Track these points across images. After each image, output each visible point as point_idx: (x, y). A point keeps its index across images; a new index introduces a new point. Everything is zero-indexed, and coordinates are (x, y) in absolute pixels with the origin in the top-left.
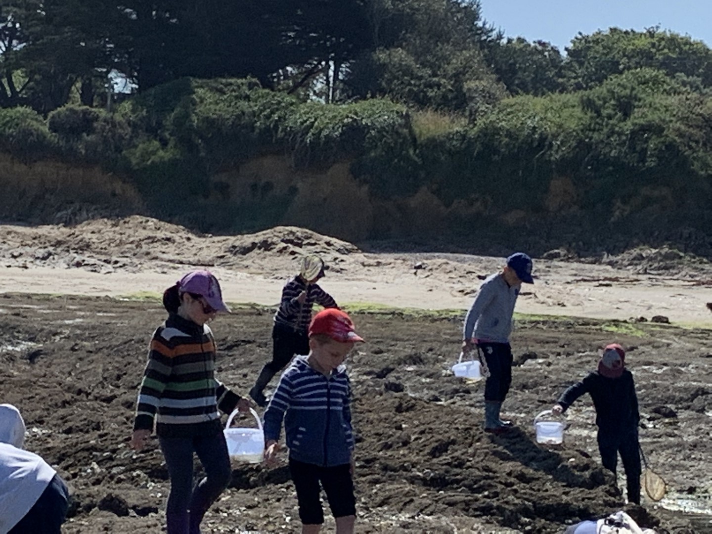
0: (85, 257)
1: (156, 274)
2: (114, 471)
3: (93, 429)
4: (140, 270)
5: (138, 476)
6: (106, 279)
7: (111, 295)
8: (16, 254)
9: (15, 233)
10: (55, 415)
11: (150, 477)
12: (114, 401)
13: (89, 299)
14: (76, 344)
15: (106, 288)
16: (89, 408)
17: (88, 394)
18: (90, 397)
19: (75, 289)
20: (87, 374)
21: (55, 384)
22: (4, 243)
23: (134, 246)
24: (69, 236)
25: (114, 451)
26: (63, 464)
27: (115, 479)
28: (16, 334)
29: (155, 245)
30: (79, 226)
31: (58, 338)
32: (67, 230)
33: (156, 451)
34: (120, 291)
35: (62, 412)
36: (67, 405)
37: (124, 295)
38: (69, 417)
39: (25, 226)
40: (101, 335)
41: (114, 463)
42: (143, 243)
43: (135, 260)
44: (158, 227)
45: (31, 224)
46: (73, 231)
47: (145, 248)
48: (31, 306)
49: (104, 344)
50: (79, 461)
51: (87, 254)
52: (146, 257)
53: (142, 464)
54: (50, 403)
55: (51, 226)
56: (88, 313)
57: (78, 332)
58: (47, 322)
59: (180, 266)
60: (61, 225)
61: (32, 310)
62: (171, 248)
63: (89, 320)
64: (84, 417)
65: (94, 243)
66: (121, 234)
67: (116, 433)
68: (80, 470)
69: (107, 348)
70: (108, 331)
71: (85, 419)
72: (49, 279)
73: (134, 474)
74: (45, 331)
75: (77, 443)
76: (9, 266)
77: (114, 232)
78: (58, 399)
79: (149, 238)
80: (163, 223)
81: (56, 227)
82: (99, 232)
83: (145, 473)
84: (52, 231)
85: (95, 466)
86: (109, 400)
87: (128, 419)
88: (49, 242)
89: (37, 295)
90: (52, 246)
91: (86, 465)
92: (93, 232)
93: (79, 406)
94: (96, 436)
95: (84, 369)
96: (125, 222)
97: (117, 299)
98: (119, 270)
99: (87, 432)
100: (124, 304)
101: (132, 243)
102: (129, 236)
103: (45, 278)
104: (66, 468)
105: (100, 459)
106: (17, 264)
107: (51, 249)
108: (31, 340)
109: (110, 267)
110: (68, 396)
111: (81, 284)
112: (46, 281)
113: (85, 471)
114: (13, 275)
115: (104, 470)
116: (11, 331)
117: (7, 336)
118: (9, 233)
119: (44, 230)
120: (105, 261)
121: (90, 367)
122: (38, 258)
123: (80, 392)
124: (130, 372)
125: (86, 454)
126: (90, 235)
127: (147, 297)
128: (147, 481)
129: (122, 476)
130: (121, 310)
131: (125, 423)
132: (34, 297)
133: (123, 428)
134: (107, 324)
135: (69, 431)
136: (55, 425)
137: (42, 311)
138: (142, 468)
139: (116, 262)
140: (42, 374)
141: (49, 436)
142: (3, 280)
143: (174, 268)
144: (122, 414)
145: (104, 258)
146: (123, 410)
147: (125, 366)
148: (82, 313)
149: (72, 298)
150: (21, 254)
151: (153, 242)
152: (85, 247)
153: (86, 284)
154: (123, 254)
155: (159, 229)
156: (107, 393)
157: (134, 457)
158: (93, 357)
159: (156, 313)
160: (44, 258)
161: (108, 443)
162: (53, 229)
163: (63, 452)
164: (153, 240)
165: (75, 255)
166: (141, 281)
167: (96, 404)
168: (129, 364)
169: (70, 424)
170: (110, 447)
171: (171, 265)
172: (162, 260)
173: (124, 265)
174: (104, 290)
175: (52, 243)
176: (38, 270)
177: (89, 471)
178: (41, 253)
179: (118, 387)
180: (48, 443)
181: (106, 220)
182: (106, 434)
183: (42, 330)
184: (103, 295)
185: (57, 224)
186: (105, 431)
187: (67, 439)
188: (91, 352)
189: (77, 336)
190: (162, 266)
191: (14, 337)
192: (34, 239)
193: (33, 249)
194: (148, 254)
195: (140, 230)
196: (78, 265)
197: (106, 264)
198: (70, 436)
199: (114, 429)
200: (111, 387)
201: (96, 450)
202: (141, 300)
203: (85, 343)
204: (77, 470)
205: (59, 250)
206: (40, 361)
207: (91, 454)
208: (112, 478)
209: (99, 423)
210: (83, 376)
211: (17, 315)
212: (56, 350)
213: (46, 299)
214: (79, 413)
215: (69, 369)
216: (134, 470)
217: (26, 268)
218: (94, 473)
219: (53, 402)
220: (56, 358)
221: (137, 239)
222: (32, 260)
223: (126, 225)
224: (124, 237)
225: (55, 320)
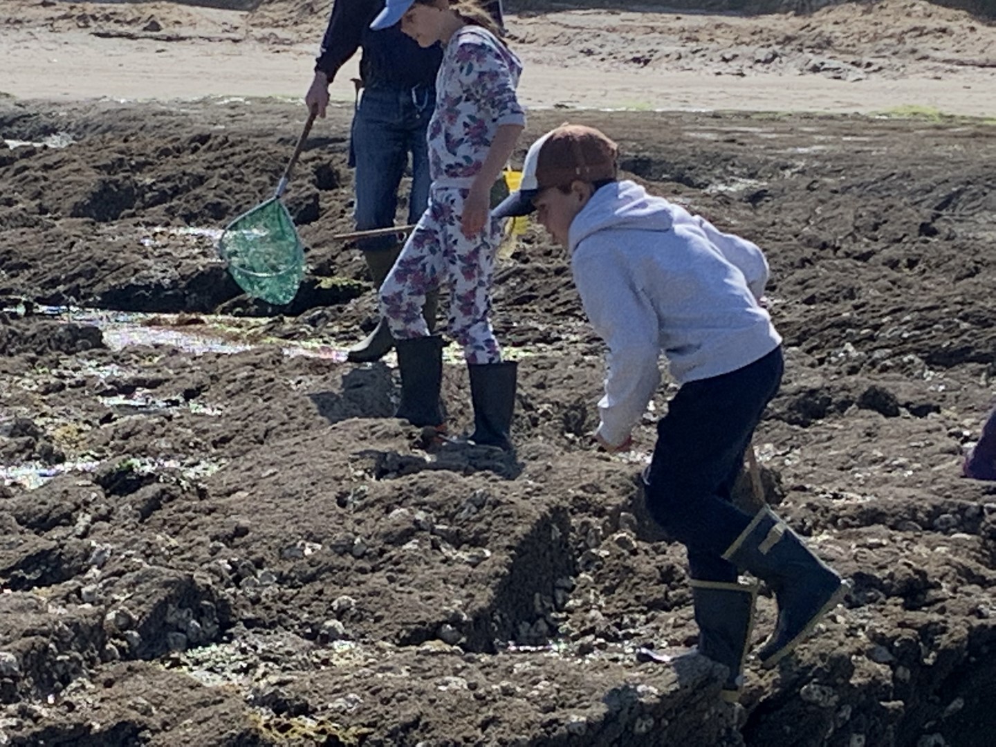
0: (824, 58)
1: (925, 80)
2: (877, 355)
3: (845, 298)
4: (903, 74)
5: (911, 361)
6: (855, 88)
7: (862, 111)
8: (727, 56)
9: (729, 26)
10: (790, 278)
11: (927, 363)
12: (871, 260)
13: (831, 118)
14: (815, 182)
15: (856, 102)
16: (837, 268)
17: (836, 249)
18: (840, 253)
19: (811, 103)
20: (832, 221)
21: (790, 236)
22: (712, 40)
23: (893, 41)
24: (802, 29)
25: (876, 327)
26: (805, 346)
27: (879, 367)
28: (730, 168)
29: (924, 38)
30: (816, 14)
31: (788, 173)
32: (800, 21)
33: (936, 326)
34: (873, 105)
35: (800, 274)
36: (807, 265)
37: (882, 110)
38: (811, 282)
39: (741, 16)
40: (849, 168)
41: (875, 345)
42: (906, 37)
43: (895, 61)
44: (928, 12)
45: (749, 14)
46: (807, 21)
47: (910, 43)
48: (751, 129)
49: (854, 180)
50: (827, 341)
51: (828, 53)
52: (911, 56)
53: (915, 346)
54: (783, 262)
55: (776, 16)
56: (830, 138)
57: (816, 164)
58: (773, 151)
59: (960, 68)
60: (791, 13)
61: (752, 135)
62: (947, 42)
63: (830, 147)
64: (830, 281)
65: (837, 38)
66: (876, 24)
67: (878, 302)
68: (829, 354)
69: (858, 186)
70: (858, 163)
71: (833, 284)
72: (774, 90)
73: (906, 359)
74: (770, 164)
75: (823, 317)
76: (719, 74)
77: (867, 21)
78: (795, 257)
79: (915, 29)
80: (935, 8)
81: (783, 16)
82: (845, 21)
83: (922, 358)
84: (778, 22)
85: (849, 347)
86: (864, 257)
87: (894, 283)
88: (775, 38)
89: (757, 113)
90: (778, 43)
91: (837, 346)
92: (836, 23)
93: (823, 266)
94: (849, 307)
95: (827, 215)
96: (881, 7)
97: (871, 117)
98: (873, 76)
99: (836, 302)
100: (880, 124)
101: (891, 36)
102: (887, 28)
103: (768, 89)
104: (809, 352)
105: (857, 338)
106: (729, 70)
107: (777, 48)
108: (751, 176)
109: (860, 72)
110: (808, 253)
111: (821, 96)
112: (771, 94)
113: (836, 355)
114: (725, 85)
115: (862, 354)
116: (723, 163)
117: (718, 171)
118: (718, 26)
119: (766, 21)
120: (853, 63)
121: (836, 212)
122: (758, 61)
123: (824, 246)
124: (892, 219)
125: (836, 332)
126: (831, 27)
127: (915, 114)
128: (923, 369)
129: (888, 363)
130: (876, 132)
131: (890, 289)
132: (755, 117)
133: (887, 295)
134: (858, 152)
135: (810, 301)
136: (792, 293)
137: (765, 136)
138: (917, 351)
139: (869, 65)
140: (770, 223)
141: (783, 308)
142: (711, 92)
143: (952, 71)
144: (885, 276)
145: (852, 58)
146: (886, 270)
147: (886, 210)
148: (822, 138)
149: (808, 116)
150: (735, 56)
151: (920, 35)
152: (826, 44)
153: (826, 96)
154: (879, 53)
155: (930, 16)
156: (861, 248)
157: (906, 335)
158: (838, 198)
159: (927, 136)
160: (767, 61)
161: (866, 316)
162: (778, 19)
163: (805, 328)
164: (920, 32)
165: (811, 55)
166: (905, 91)
167: (848, 263)
168: (891, 207)
169: (810, 292)
170: (871, 322)
171: (948, 66)
172: (935, 60)
173: (880, 69)
174: (851, 105)
175: (780, 39)
176: (757, 77)
177: (841, 355)
178: (763, 54)
179: (876, 240)
180: (783, 317)
181: (854, 5)
182: (863, 305)
183: (767, 162)
184: (850, 111)
185: (786, 12)
186: (862, 301)
187: (808, 311)
188: (836, 192)
189: (816, 170)
190: (935, 68)
191: (727, 171)
192: (753, 34)
193: (752, 48)
194: (914, 51)
195: (903, 18)
196: (815, 69)
197: (854, 68)
198: (813, 307)
199: (875, 298)
200: (866, 240)
201: (850, 326)
202: (905, 117)
203: (827, 180)
204: (824, 355)
205: (788, 48)
206: (765, 205)
207: (844, 331)
208: (873, 364)
209: (852, 290)
210: (826, 225)
211: (733, 141)
212: (786, 191)
213: (771, 118)
214: (825, 275)
215: (806, 216)
216: (905, 353)
217: (742, 75)
218: (848, 359)
219: (787, 261)
220: (786, 201)
221: (899, 31)
222: (751, 63)
223: (883, 11)
224: (880, 29)
225: (784, 148)
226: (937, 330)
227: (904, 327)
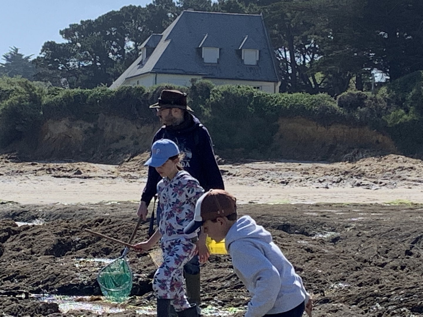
0: (362, 180)
1: (405, 189)
2: (390, 308)
3: (375, 283)
4: (395, 187)
5: (405, 311)
6: (376, 193)
7: (378, 202)
8: (321, 180)
9: (321, 168)
10: (351, 275)
11: (412, 311)
12: (385, 267)
13: (365, 205)
14: (360, 233)
15: (376, 198)
16: (371, 270)
17: (370, 263)
18: (372, 264)
19: (357, 199)
20: (368, 250)
21: (350, 257)
22: (314, 174)
23: (391, 173)
24: (352, 168)
25: (389, 296)
26: (359, 305)
27: (391, 313)
28: (324, 228)
29: (404, 171)
30: (358, 162)
31: (348, 229)
32: (350, 165)
33: (414, 296)
34: (383, 200)
35: (356, 273)
36: (359, 269)
37: (387, 202)
38: (360, 277)
39: (327, 163)
40: (374, 226)
41: (389, 304)
42: (396, 171)
43: (392, 181)
44: (405, 161)
45: (330, 162)
46: (354, 165)
47: (398, 173)
48: (332, 211)
49: (376, 232)
50: (368, 303)
51: (363, 178)
52: (399, 179)
53: (406, 304)
54: (348, 269)
55: (341, 163)
56: (366, 214)
57: (360, 225)
58: (342, 220)
59: (419, 183)
60: (347, 162)
61: (333, 213)
62: (414, 173)
63: (366, 218)
64: (369, 276)
65: (366, 171)
66: (383, 166)
67: (389, 285)
68: (369, 308)
69: (378, 234)
70: (378, 224)
71: (370, 278)
72: (341, 194)
73: (402, 310)
74: (341, 226)
75: (366, 292)
76: (318, 188)
77: (379, 165)
78: (353, 266)
79: (399, 168)
80: (408, 158)
81: (344, 163)
82: (370, 165)
83: (409, 309)
84: (342, 166)
85: (379, 306)
86: (382, 265)
87: (396, 277)
88: (341, 172)
89: (334, 204)
91: (373, 305)
92: (367, 166)
93: (365, 270)
94: (377, 287)
95: (366, 247)
96: (385, 159)
97: (383, 205)
98: (383, 188)
99: (371, 285)
100: (387, 208)
101: (390, 171)
102: (388, 167)
103: (339, 194)
104: (361, 307)
105: (381, 301)
106: (322, 186)
107: (342, 176)
108: (333, 231)
109: (377, 186)
110: (358, 264)
111: (361, 196)
112: (340, 196)
113: (372, 309)
114: (320, 192)
115: (383, 307)
116: (321, 225)
117: (318, 229)
118: (317, 168)
119: (337, 165)
120: (374, 182)
121: (369, 246)
122: (334, 182)
123: (365, 261)
124: (393, 248)
125: (372, 298)
126: (364, 167)
127: (401, 203)
128: (410, 314)
129: (395, 311)
130: (385, 211)
131: (394, 279)
132: (334, 205)
133: (393, 282)
134: (377, 220)
135: (360, 285)
136: (352, 281)
137: (338, 214)
138: (407, 306)
139: (381, 183)
140: (342, 251)
141: (349, 288)
142: (315, 196)
143: (416, 185)
144: (392, 274)
145: (374, 180)
146: (392, 271)
147: (390, 245)
148: (362, 214)
149: (355, 205)
150: (324, 180)
151: (402, 170)
152: (362, 175)
153: (364, 196)
154: (385, 178)
155: (406, 162)
156: (381, 261)
157: (402, 299)
158: (370, 240)
159: (408, 212)
160: (338, 182)
161: (384, 292)
162: (342, 164)
163: (359, 297)
164: (402, 169)
165: (356, 179)
166: (396, 193)
167: (376, 268)
168: (393, 243)
169: (360, 281)
170: (387, 294)
171: (414, 183)
172: (408, 180)
173: (386, 184)
174: (374, 200)
175: (343, 173)
176: (333, 188)
177: (375, 308)
178: (336, 179)
179: (387, 257)
180: (349, 292)
181: (373, 158)
182: (383, 286)
183: (339, 225)
184: (374, 202)
185: (345, 162)
186: (382, 284)
187: (359, 289)
188: (368, 237)
189: (360, 227)
190: (408, 184)
191: (323, 229)
192: (332, 171)
193: (331, 177)
194: (400, 177)
195: (395, 163)
196: (358, 185)
197: (375, 184)
198: (361, 288)
199: (388, 283)
200: (382, 257)
201: (378, 296)
202: (397, 205)
203: (365, 232)
204: (367, 308)
205: (347, 177)
206: (339, 243)
207: (375, 298)
208: (388, 312)
209: (378, 280)
210: (365, 251)
211: (324, 216)
212: (348, 237)
213: (340, 206)
214: (365, 274)
215: (357, 248)
216: (402, 307)
217: (328, 188)
218: (378, 310)
219: (350, 268)
220: (348, 241)
221: (393, 168)
222: (331, 183)
223: (386, 161)
224: (385, 168)
225: (346, 218)
226: (415, 297)
227: (401, 296)
